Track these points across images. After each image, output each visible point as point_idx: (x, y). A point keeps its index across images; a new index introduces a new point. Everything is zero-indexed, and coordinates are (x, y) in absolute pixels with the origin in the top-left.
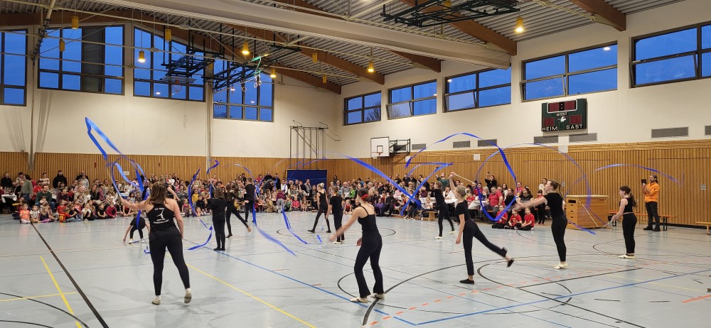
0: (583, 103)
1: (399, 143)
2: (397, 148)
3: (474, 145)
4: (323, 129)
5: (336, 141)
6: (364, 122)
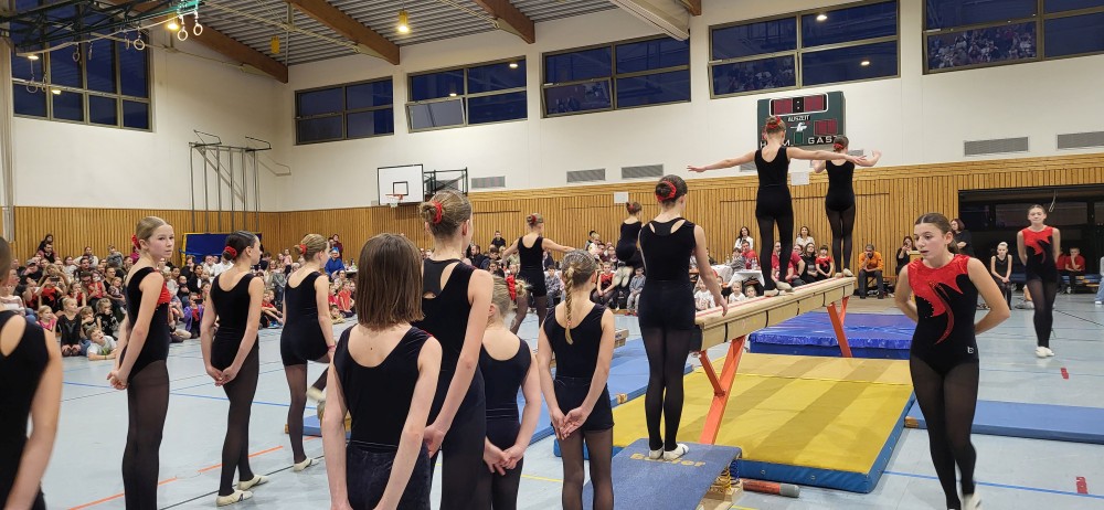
0: (838, 98)
1: (439, 177)
2: (433, 186)
3: (614, 177)
4: (254, 150)
5: (278, 175)
6: (348, 137)
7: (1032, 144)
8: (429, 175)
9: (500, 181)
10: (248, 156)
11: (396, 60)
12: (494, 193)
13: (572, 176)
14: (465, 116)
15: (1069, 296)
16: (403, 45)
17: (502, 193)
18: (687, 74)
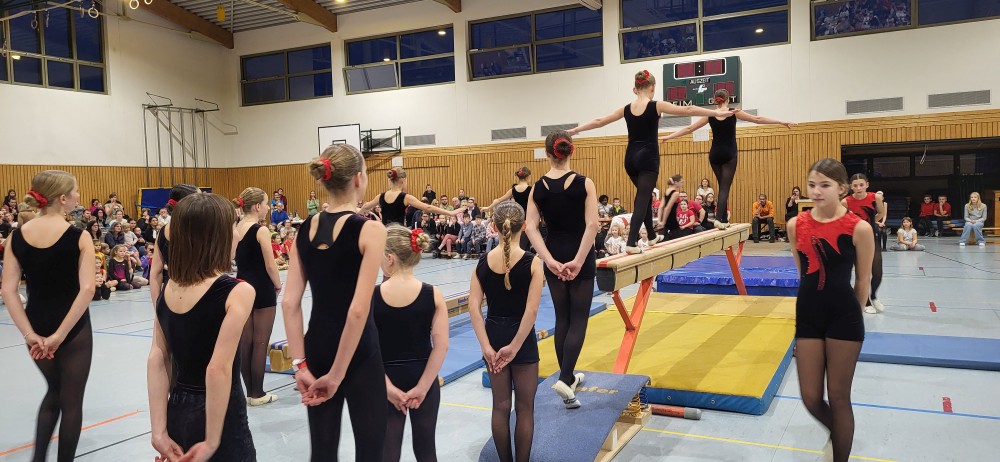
0: (735, 63)
1: (375, 136)
2: (370, 144)
3: (535, 135)
4: (203, 111)
5: (226, 134)
6: (291, 99)
7: (905, 103)
8: (365, 134)
9: (431, 139)
10: (197, 117)
11: (333, 27)
12: (425, 150)
13: (496, 134)
14: (398, 79)
15: (937, 239)
16: (340, 14)
17: (431, 150)
18: (600, 41)
